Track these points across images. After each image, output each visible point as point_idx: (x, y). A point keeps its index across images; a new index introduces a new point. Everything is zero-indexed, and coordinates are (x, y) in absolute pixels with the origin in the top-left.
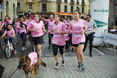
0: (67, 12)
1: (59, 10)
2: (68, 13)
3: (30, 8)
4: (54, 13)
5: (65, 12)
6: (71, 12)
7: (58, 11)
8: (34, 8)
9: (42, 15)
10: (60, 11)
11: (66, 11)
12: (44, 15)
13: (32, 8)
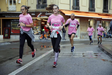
0: (94, 10)
1: (76, 6)
2: (96, 14)
3: (11, 2)
4: (64, 12)
5: (89, 10)
6: (104, 11)
7: (73, 8)
8: (20, 2)
9: (36, 16)
10: (79, 9)
11: (92, 8)
12: (40, 16)
13: (15, 2)
